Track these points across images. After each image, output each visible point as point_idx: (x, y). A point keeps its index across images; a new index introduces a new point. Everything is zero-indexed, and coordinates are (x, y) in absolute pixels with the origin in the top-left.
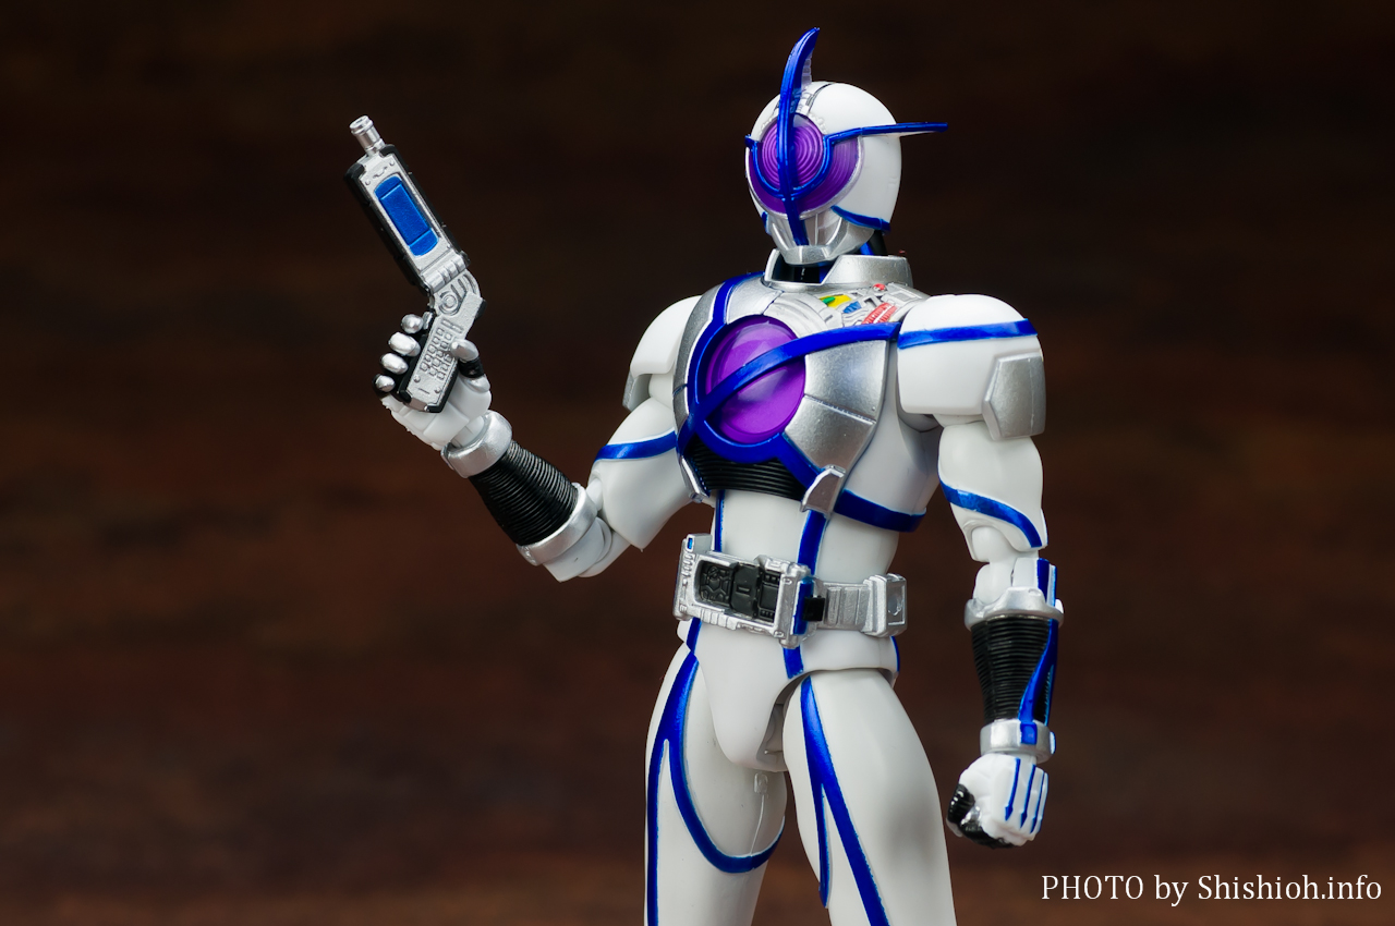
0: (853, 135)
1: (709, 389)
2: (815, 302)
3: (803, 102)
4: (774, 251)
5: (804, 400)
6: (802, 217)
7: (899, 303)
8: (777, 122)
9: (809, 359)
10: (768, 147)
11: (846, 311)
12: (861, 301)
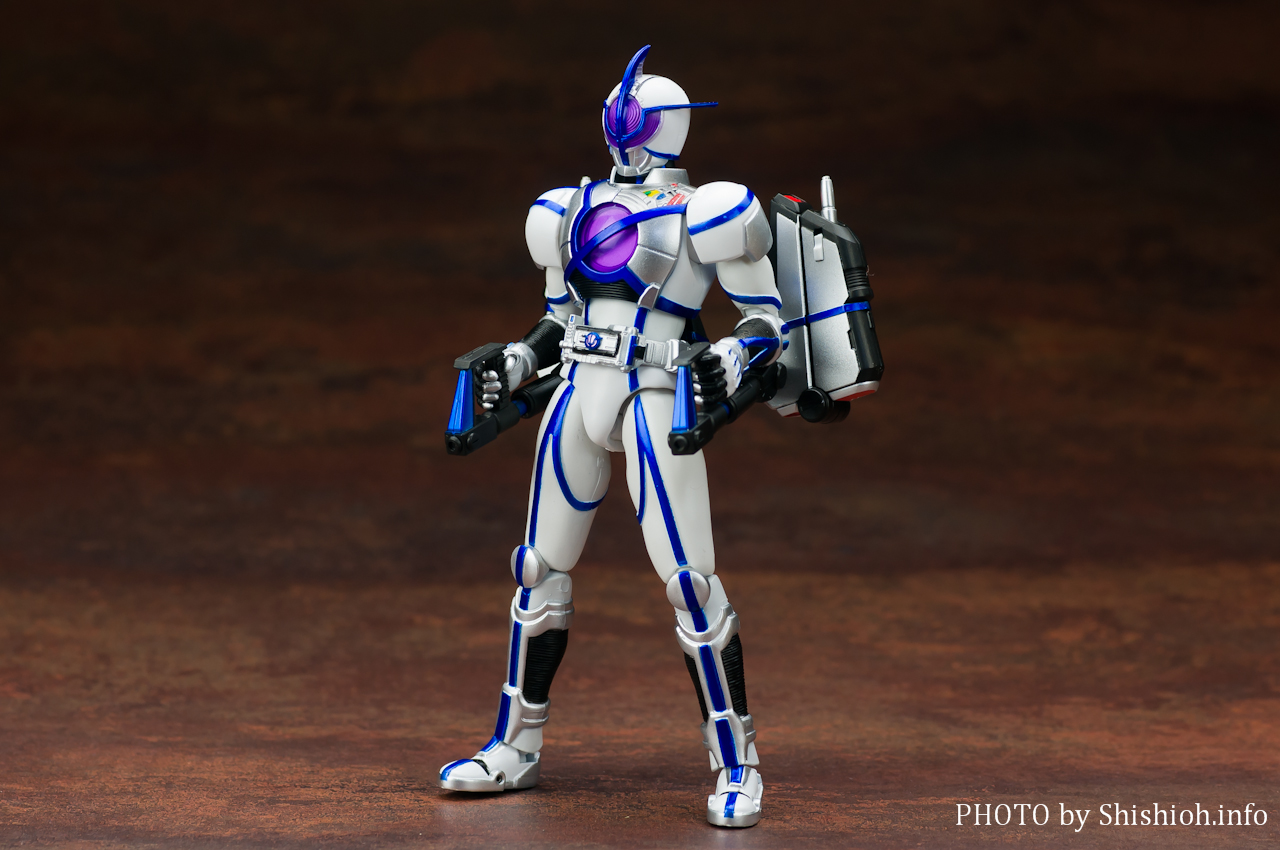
0: (658, 110)
1: (583, 244)
2: (640, 194)
3: (634, 88)
4: (614, 167)
5: (638, 248)
6: (627, 151)
7: (686, 194)
8: (618, 98)
9: (639, 225)
10: (613, 110)
11: (658, 198)
12: (666, 193)
